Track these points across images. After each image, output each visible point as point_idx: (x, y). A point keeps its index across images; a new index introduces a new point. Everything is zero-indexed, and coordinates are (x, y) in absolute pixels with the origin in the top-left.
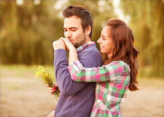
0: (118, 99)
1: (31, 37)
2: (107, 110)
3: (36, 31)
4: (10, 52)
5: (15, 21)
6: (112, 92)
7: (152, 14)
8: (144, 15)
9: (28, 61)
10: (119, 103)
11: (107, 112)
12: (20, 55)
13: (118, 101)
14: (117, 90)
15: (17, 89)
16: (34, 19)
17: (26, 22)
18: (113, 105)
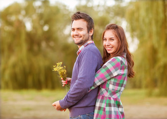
0: (119, 88)
1: (41, 63)
2: (110, 96)
3: (45, 56)
4: (20, 77)
5: (25, 47)
6: (114, 82)
7: (158, 34)
8: (150, 36)
9: (38, 86)
10: (120, 91)
11: (110, 98)
12: (30, 80)
13: (118, 89)
14: (118, 81)
15: (29, 109)
16: (44, 44)
17: (36, 48)
18: (114, 93)
